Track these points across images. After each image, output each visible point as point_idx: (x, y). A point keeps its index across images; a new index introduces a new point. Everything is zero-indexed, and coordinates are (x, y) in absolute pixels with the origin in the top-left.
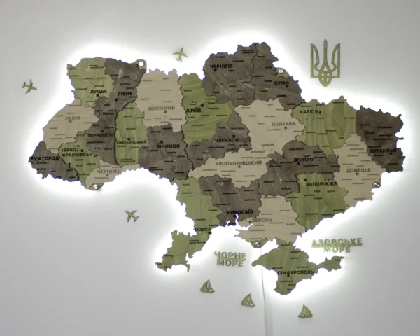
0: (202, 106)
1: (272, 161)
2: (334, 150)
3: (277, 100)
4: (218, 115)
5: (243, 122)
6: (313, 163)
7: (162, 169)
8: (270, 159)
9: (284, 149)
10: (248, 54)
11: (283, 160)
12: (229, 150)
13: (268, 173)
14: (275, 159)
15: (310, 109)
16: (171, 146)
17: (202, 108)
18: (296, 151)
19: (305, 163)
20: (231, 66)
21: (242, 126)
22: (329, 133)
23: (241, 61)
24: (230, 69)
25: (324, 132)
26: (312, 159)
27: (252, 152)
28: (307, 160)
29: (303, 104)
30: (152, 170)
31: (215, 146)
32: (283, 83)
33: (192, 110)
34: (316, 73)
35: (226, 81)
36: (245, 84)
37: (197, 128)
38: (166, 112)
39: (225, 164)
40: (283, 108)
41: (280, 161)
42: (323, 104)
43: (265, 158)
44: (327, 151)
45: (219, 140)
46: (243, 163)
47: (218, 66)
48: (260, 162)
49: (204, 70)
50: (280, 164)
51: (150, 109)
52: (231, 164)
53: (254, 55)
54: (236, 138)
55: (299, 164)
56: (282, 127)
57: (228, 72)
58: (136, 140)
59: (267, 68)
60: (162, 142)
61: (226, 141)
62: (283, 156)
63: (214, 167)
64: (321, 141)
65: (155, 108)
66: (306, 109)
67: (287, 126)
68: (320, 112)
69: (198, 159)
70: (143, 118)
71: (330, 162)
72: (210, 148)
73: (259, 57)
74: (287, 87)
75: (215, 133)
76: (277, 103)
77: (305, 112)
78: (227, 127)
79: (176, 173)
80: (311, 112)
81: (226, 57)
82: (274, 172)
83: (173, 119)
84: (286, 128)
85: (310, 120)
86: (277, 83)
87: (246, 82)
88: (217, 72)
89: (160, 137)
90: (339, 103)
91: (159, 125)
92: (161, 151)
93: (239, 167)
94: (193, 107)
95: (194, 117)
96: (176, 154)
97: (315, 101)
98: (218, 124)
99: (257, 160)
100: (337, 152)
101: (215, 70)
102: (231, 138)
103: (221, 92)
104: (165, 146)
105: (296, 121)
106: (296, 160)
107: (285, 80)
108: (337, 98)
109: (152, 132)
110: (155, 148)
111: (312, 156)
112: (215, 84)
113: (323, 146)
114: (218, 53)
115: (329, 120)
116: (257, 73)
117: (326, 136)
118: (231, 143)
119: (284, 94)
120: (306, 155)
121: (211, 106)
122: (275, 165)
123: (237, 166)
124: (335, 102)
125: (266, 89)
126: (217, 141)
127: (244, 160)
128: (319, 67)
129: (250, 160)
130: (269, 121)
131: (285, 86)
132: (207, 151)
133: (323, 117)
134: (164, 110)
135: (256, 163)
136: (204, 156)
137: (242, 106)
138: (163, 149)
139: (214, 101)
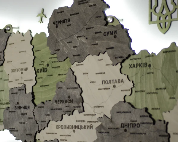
0: (48, 65)
1: (101, 126)
2: (164, 114)
3: (106, 53)
4: (59, 75)
5: (77, 81)
6: (140, 130)
7: (17, 131)
8: (100, 123)
9: (112, 112)
10: (82, 5)
11: (111, 125)
12: (66, 112)
13: (97, 140)
14: (104, 124)
15: (139, 62)
16: (24, 107)
17: (48, 68)
18: (123, 114)
19: (132, 130)
20: (68, 20)
21: (76, 86)
22: (159, 91)
23: (77, 14)
24: (68, 24)
25: (154, 90)
26: (138, 125)
27: (85, 115)
28: (134, 125)
29: (132, 57)
30: (12, 131)
31: (55, 108)
32: (111, 33)
33: (41, 71)
34: (155, 18)
35: (65, 38)
36: (79, 39)
37: (44, 89)
38: (22, 73)
39: (63, 127)
40: (111, 63)
41: (108, 126)
42: (153, 55)
43: (95, 122)
44: (156, 115)
45: (58, 102)
46: (77, 127)
47: (59, 22)
48: (91, 127)
49: (48, 27)
50: (108, 130)
51: (12, 71)
52: (68, 127)
53: (86, 4)
54: (71, 99)
55: (126, 130)
56: (111, 86)
57: (66, 27)
58: (4, 102)
59: (97, 17)
60: (18, 103)
61: (63, 102)
62: (111, 120)
63: (55, 130)
64: (151, 102)
65: (15, 70)
66: (135, 62)
67: (116, 84)
68: (150, 66)
69: (42, 121)
70: (8, 80)
71: (158, 130)
72: (52, 109)
73: (90, 6)
74: (115, 37)
75: (55, 94)
76: (106, 58)
77: (134, 66)
78: (64, 87)
79: (27, 135)
80: (140, 66)
81: (65, 11)
82: (103, 139)
83: (27, 81)
84: (114, 86)
85: (139, 75)
86: (106, 34)
87: (81, 37)
88: (58, 28)
89: (17, 98)
90: (169, 52)
91: (17, 86)
92: (17, 113)
93: (74, 131)
94: (41, 67)
95: (42, 78)
96: (27, 116)
97: (144, 52)
98: (58, 85)
99: (89, 124)
100: (167, 117)
101: (57, 27)
102: (67, 99)
103: (61, 49)
104: (20, 108)
105: (125, 78)
106: (123, 126)
107: (114, 29)
108: (167, 45)
109: (12, 93)
110: (14, 110)
111: (139, 121)
112: (57, 42)
113: (153, 109)
114: (59, 8)
115: (159, 75)
116: (89, 24)
117: (156, 95)
118: (67, 104)
119: (112, 46)
120: (133, 119)
121: (55, 65)
122: (103, 130)
123: (72, 130)
124: (165, 51)
125: (97, 42)
126: (56, 102)
127: (78, 124)
128: (158, 10)
129: (83, 124)
130: (99, 79)
131: (113, 36)
132: (49, 113)
133: (152, 71)
134: (21, 72)
135: (88, 127)
136: (47, 119)
137: (77, 63)
138: (18, 111)
139: (56, 60)
